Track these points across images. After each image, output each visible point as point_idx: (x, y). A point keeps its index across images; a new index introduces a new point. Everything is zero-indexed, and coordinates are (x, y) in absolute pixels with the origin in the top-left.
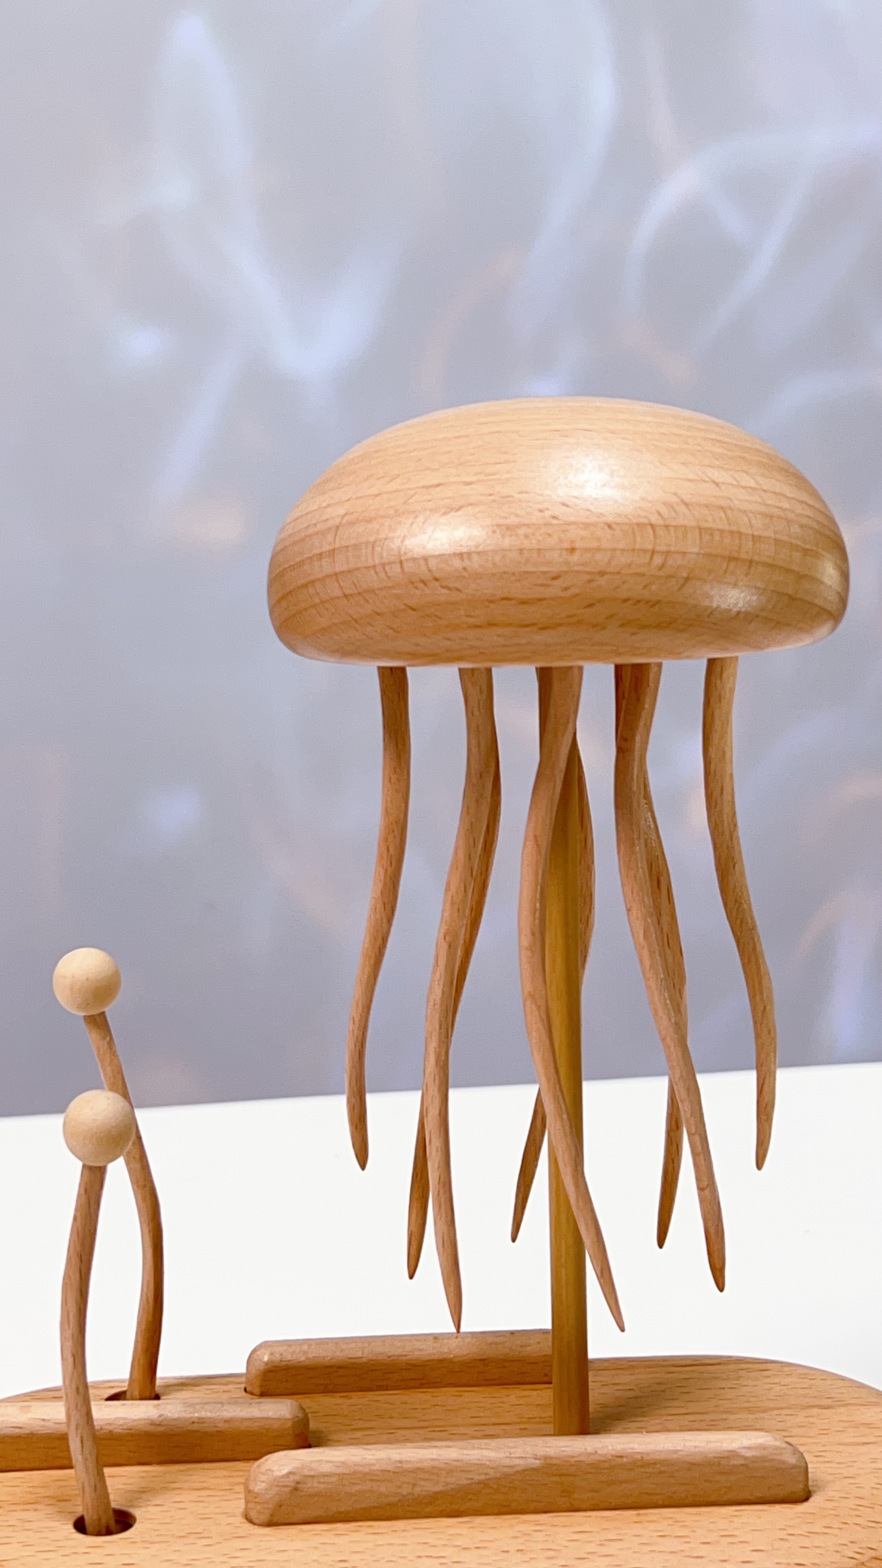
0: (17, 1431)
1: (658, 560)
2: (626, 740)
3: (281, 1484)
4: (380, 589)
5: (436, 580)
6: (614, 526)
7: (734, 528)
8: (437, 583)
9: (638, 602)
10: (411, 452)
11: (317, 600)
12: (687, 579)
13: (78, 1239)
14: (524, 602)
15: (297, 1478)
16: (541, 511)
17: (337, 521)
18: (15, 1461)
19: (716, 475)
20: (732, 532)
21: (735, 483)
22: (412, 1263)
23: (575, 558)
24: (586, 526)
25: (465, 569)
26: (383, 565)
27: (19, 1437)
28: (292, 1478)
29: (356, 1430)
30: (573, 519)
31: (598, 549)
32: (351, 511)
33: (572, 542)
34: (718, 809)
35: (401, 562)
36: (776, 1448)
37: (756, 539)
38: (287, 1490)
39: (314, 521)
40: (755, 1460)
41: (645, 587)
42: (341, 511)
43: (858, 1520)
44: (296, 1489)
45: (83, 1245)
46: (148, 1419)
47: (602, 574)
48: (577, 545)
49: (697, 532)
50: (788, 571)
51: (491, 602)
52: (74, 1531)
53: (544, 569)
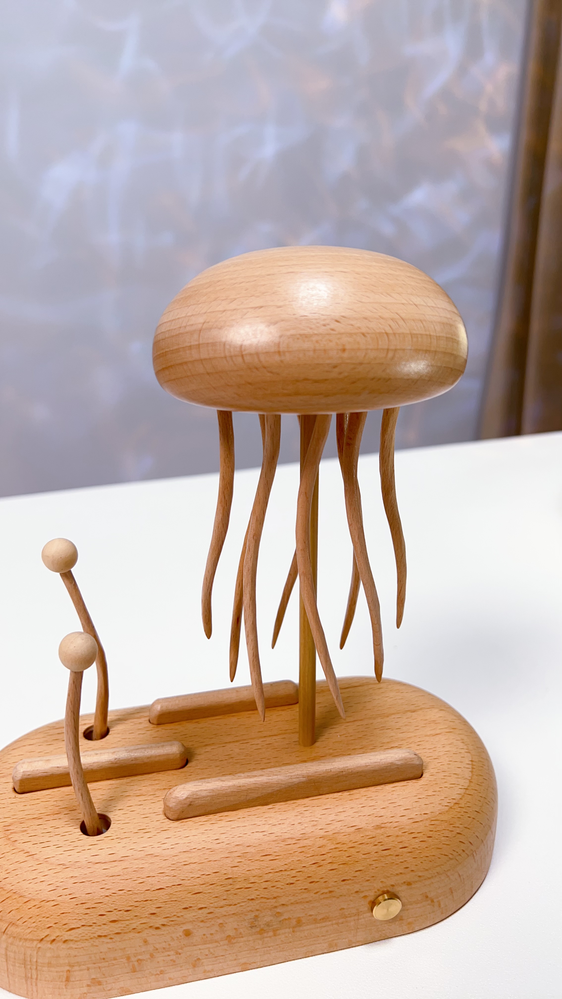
0: (45, 774)
1: (390, 355)
2: (350, 439)
3: (183, 803)
4: (230, 371)
6: (366, 335)
7: (428, 333)
8: (265, 369)
10: (241, 283)
11: (189, 374)
13: (72, 704)
14: (316, 381)
15: (191, 800)
16: (324, 325)
17: (200, 326)
18: (45, 785)
19: (417, 300)
20: (427, 335)
21: (425, 304)
22: (232, 675)
23: (345, 355)
24: (351, 335)
25: (282, 361)
26: (231, 357)
27: (46, 776)
28: (188, 800)
29: (206, 745)
30: (343, 331)
31: (359, 349)
32: (207, 321)
33: (344, 345)
34: (386, 464)
35: (242, 356)
36: (411, 759)
37: (438, 338)
38: (186, 805)
39: (184, 324)
40: (402, 765)
42: (201, 320)
43: (446, 785)
44: (190, 805)
45: (74, 707)
46: (110, 761)
47: (361, 364)
48: (347, 347)
49: (410, 336)
51: (297, 381)
52: (81, 833)
53: (328, 362)
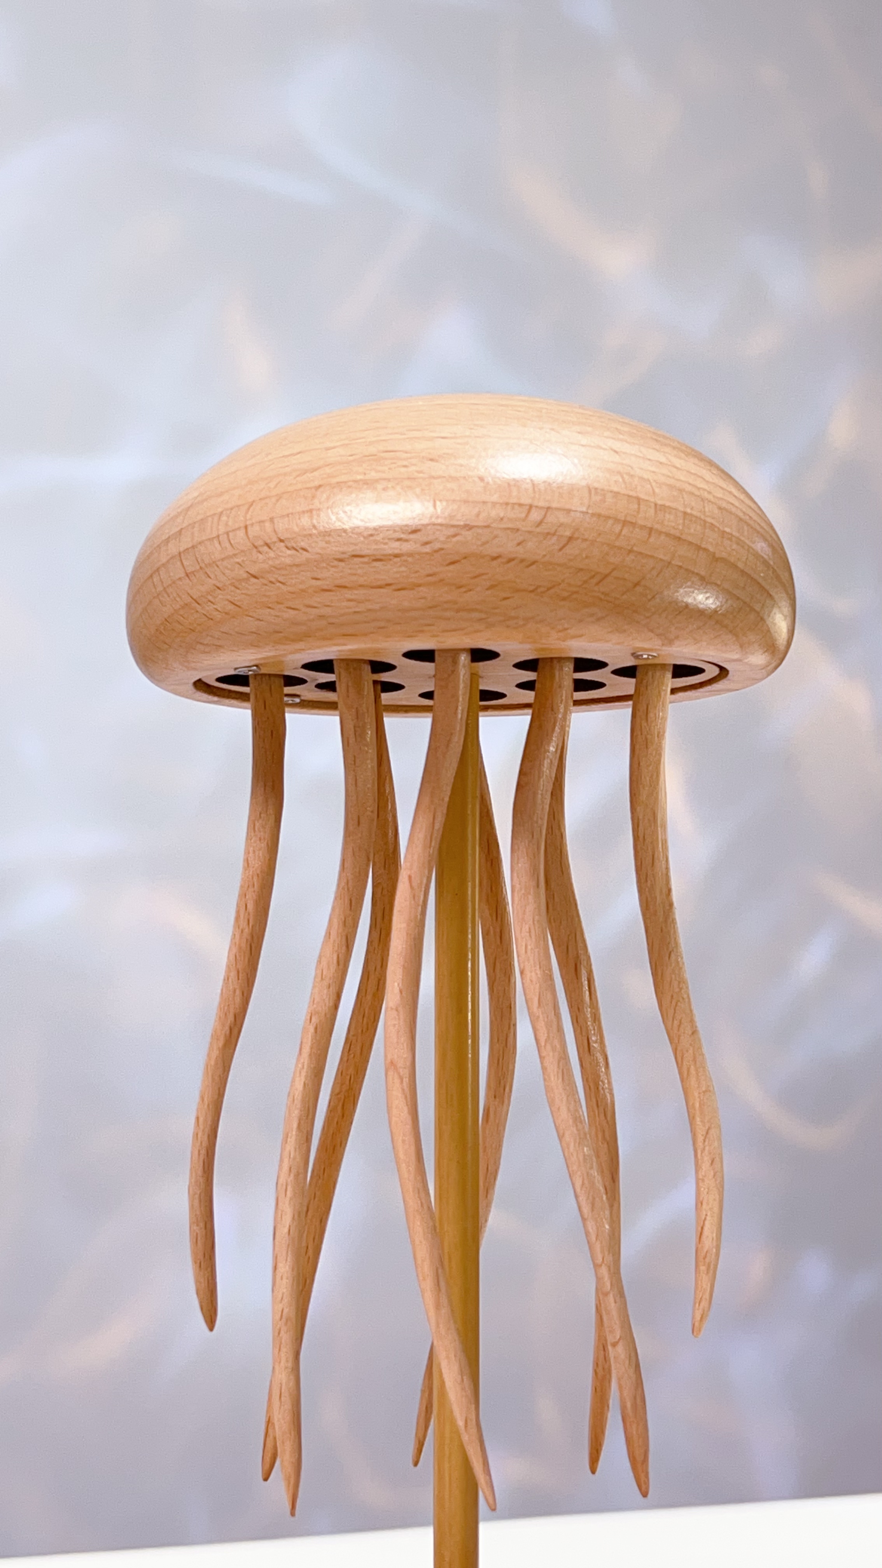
1: (535, 516)
4: (223, 560)
5: (281, 541)
7: (632, 493)
8: (282, 544)
9: (511, 560)
11: (160, 589)
12: (570, 539)
14: (377, 559)
16: (405, 466)
20: (629, 496)
21: (640, 455)
26: (228, 534)
31: (467, 502)
35: (246, 528)
37: (659, 508)
41: (519, 544)
47: (468, 527)
49: (586, 492)
50: (699, 548)
51: (341, 560)
53: (402, 522)
